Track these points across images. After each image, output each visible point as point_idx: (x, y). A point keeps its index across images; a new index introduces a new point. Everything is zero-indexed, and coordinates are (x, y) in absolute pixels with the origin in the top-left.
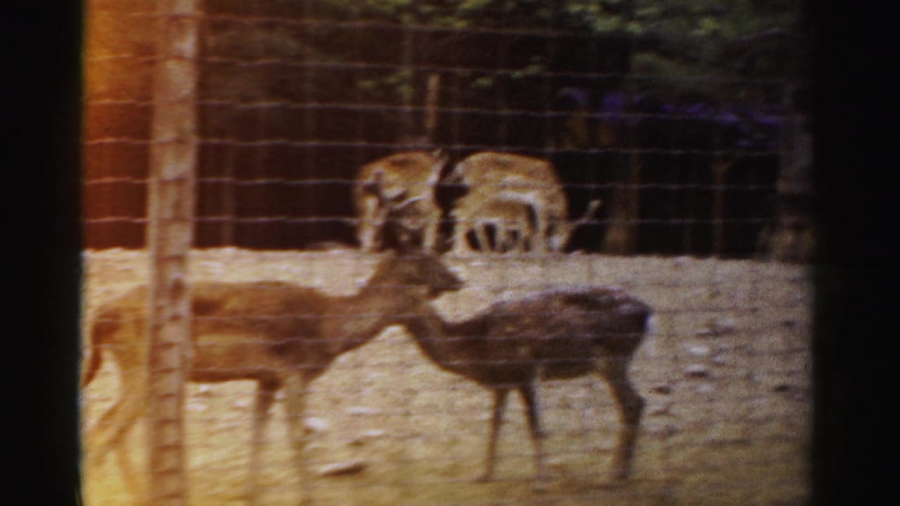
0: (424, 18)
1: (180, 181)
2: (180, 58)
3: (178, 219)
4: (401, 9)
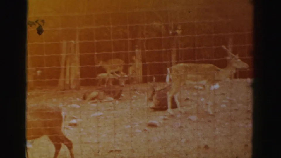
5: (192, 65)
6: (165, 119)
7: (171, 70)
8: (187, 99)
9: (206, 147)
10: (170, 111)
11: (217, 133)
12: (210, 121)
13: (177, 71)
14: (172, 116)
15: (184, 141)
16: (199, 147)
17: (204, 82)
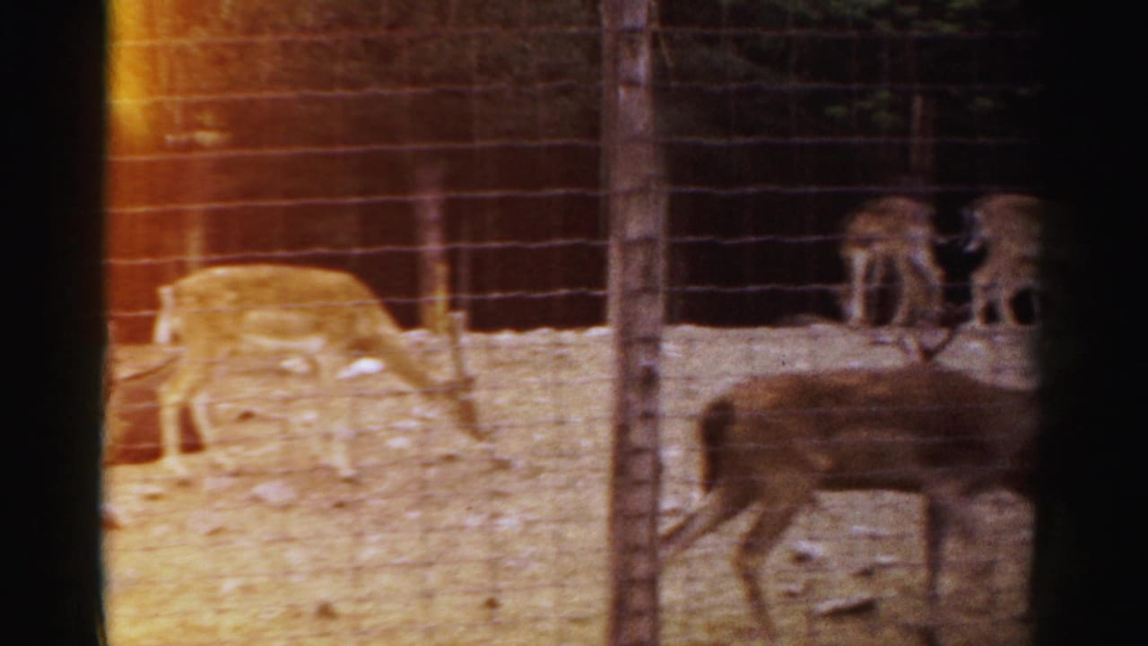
0: (902, 23)
1: (647, 241)
2: (632, 83)
3: (648, 290)
4: (875, 13)
5: (264, 271)
6: (154, 497)
7: (178, 295)
8: (247, 416)
9: (325, 612)
10: (174, 463)
11: (368, 553)
12: (340, 505)
13: (202, 298)
14: (184, 484)
15: (229, 585)
16: (295, 613)
17: (314, 343)
